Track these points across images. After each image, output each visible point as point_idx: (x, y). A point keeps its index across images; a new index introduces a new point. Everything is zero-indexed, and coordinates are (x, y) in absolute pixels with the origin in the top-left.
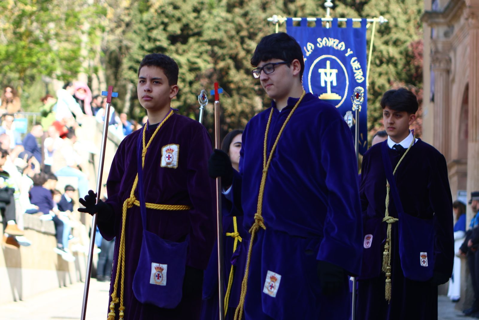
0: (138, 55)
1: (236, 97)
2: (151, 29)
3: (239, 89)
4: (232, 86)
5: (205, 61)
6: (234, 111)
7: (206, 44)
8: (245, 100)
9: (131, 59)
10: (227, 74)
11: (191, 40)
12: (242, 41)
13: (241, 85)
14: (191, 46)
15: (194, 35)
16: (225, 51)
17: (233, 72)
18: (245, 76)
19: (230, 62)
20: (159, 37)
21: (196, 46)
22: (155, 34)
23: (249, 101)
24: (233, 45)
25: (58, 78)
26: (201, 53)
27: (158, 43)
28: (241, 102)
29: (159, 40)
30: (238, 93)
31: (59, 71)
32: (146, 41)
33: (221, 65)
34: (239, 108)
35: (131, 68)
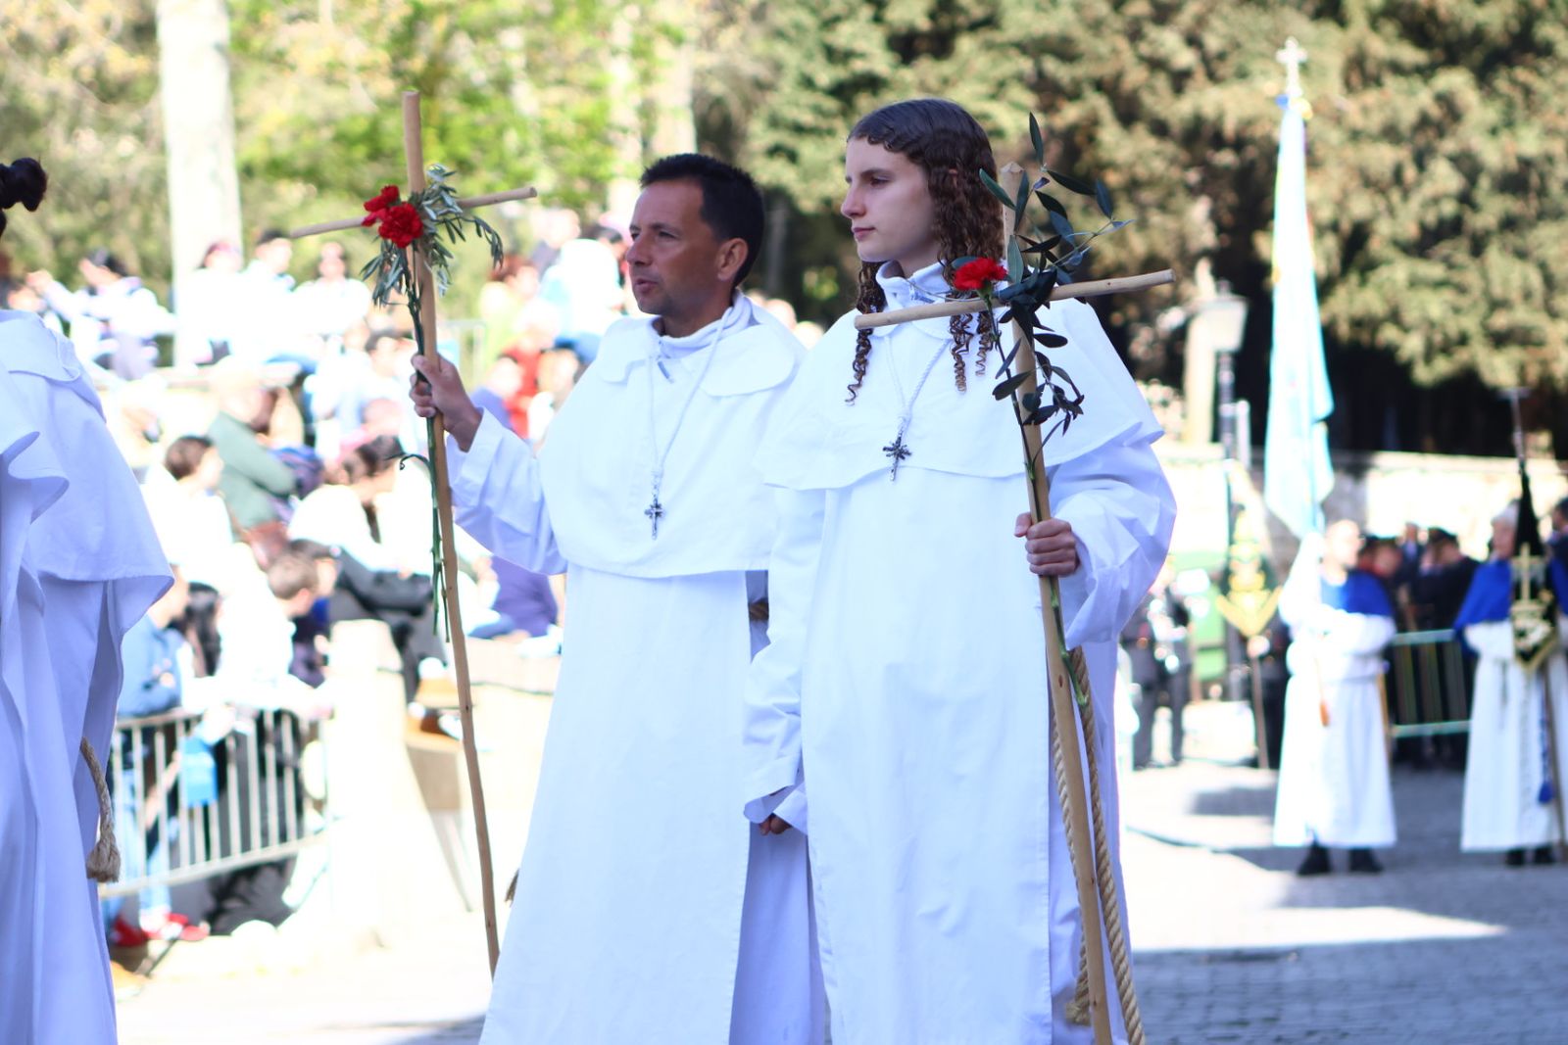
0: (797, 105)
1: (1126, 212)
2: (831, 23)
3: (1134, 186)
4: (1113, 179)
5: (1017, 106)
6: (1123, 256)
7: (1013, 52)
8: (1156, 218)
9: (775, 122)
10: (1091, 139)
11: (965, 44)
12: (1135, 35)
13: (1141, 172)
14: (967, 62)
15: (975, 27)
16: (1080, 70)
17: (1110, 134)
18: (1150, 143)
19: (1099, 103)
20: (860, 45)
21: (982, 62)
22: (844, 36)
23: (1170, 223)
24: (1102, 47)
25: (548, 201)
26: (1001, 85)
27: (859, 66)
28: (1142, 225)
29: (862, 56)
30: (1133, 200)
31: (545, 180)
32: (820, 59)
33: (1070, 114)
34: (1138, 245)
35: (775, 151)
